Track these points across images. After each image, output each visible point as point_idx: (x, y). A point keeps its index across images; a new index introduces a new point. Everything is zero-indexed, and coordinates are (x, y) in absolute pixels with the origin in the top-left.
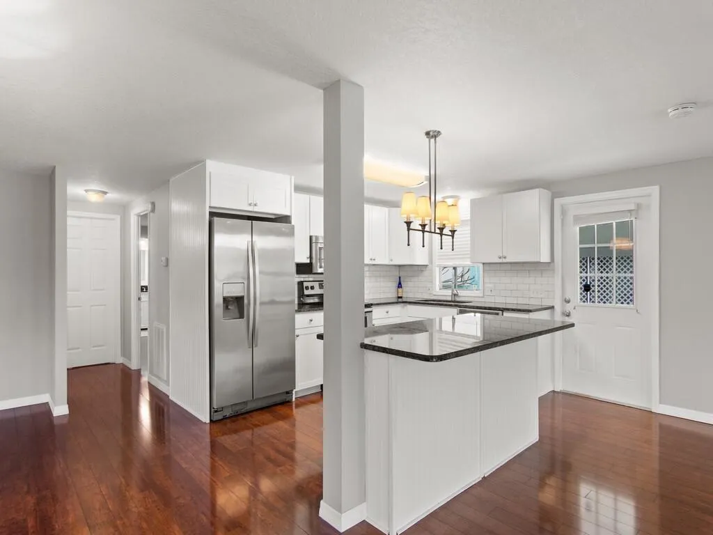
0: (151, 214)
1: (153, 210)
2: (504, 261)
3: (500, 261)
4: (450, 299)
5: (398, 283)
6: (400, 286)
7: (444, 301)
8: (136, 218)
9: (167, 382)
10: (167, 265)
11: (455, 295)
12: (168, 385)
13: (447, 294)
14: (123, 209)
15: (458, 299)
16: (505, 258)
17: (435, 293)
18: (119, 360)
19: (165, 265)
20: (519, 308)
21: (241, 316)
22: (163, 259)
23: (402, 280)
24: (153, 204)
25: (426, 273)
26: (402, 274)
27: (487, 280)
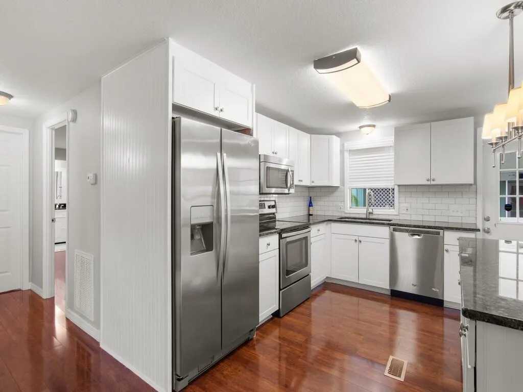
0: (71, 124)
1: (74, 120)
2: (433, 183)
3: (428, 183)
4: (364, 216)
5: (308, 202)
6: (310, 205)
7: (359, 219)
8: (49, 131)
9: (97, 324)
10: (96, 183)
11: (369, 213)
12: (99, 328)
13: (361, 211)
14: (31, 122)
15: (371, 217)
16: (433, 180)
17: (346, 212)
18: (27, 286)
19: (93, 182)
20: (437, 225)
21: (209, 248)
22: (91, 175)
23: (312, 199)
24: (75, 113)
25: (337, 194)
26: (312, 194)
27: (402, 199)
